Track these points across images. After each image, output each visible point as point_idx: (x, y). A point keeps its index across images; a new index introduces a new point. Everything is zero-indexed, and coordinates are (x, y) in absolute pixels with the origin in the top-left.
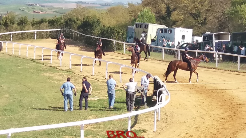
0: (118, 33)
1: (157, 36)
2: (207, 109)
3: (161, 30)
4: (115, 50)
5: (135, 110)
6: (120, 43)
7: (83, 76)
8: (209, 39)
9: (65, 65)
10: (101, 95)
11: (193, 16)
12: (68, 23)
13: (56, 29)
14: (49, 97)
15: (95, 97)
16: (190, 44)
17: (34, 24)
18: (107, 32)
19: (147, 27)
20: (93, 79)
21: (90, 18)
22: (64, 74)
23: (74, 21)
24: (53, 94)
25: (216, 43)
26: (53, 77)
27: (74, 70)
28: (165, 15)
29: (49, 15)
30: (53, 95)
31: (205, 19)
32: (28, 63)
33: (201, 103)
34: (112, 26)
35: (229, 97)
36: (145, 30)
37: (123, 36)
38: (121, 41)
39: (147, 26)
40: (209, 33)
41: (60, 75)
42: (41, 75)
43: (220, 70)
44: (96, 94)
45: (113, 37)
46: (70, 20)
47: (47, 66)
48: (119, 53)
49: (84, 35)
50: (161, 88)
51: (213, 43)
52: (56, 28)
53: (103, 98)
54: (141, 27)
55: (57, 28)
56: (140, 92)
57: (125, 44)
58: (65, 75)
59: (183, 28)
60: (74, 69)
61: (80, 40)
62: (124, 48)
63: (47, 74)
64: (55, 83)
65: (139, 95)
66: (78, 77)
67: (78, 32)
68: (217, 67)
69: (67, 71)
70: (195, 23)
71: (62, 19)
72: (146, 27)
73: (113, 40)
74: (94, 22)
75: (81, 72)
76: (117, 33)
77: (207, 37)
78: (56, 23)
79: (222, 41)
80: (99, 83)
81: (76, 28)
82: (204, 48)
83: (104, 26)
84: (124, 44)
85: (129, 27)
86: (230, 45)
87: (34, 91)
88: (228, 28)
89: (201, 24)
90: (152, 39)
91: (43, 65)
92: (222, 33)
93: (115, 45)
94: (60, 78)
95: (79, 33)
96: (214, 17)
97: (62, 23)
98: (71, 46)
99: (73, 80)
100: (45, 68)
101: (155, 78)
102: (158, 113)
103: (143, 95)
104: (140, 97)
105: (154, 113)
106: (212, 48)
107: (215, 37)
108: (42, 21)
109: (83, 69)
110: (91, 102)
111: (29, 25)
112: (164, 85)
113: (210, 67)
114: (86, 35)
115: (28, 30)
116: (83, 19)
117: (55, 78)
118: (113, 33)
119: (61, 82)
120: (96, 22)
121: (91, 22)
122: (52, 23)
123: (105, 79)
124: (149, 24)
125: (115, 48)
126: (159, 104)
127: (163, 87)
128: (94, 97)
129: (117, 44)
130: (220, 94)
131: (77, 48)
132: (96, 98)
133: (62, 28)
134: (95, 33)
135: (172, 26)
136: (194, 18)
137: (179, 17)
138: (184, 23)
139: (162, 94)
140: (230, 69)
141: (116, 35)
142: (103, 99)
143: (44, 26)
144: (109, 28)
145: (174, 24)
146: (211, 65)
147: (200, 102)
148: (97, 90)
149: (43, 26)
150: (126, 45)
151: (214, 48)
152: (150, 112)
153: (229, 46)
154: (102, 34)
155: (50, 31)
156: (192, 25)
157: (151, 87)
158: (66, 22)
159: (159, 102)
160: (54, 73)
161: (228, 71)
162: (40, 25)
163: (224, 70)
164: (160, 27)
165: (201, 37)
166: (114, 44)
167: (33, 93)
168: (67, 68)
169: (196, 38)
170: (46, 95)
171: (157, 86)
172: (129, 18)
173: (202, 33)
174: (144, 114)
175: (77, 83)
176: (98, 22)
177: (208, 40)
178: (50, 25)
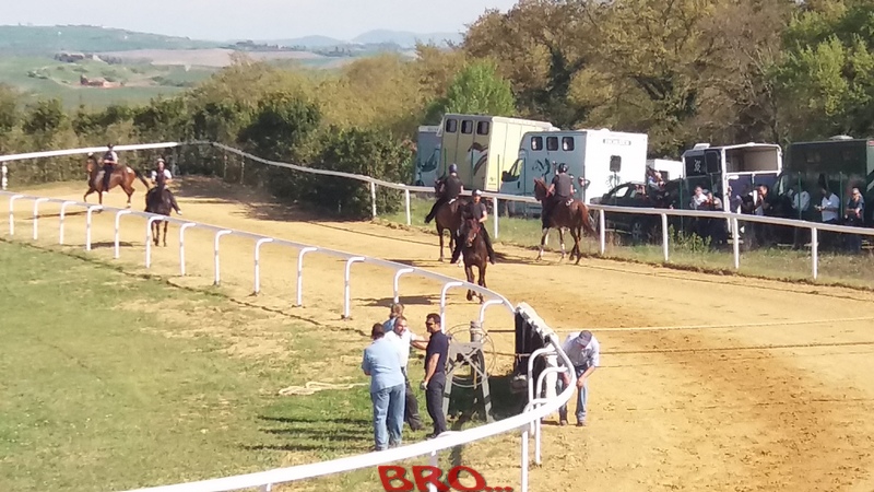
0: (385, 151)
1: (521, 162)
2: (706, 421)
3: (538, 138)
4: (375, 213)
5: (452, 430)
6: (390, 189)
7: (264, 308)
8: (706, 170)
9: (198, 272)
10: (330, 375)
11: (647, 88)
12: (207, 118)
13: (162, 142)
14: (143, 389)
15: (308, 384)
16: (640, 187)
17: (84, 124)
18: (346, 150)
19: (484, 130)
20: (299, 318)
21: (283, 99)
22: (194, 302)
23: (227, 114)
24: (157, 375)
25: (731, 182)
26: (154, 314)
27: (231, 287)
28: (549, 85)
29: (138, 93)
30: (157, 380)
31: (691, 96)
32: (64, 267)
33: (687, 398)
34: (362, 130)
35: (783, 373)
36: (480, 139)
37: (401, 162)
38: (394, 181)
39: (485, 125)
40: (707, 146)
41: (180, 307)
42: (113, 309)
43: (748, 279)
44: (310, 372)
45: (365, 166)
46: (212, 108)
47: (133, 275)
48: (389, 225)
49: (264, 161)
50: (542, 346)
51: (721, 182)
52: (162, 138)
53: (335, 387)
54: (463, 131)
55: (167, 141)
56: (466, 363)
57: (411, 192)
58: (199, 306)
59: (614, 129)
60: (229, 284)
61: (251, 182)
62: (405, 207)
63: (134, 306)
64: (162, 336)
65: (465, 373)
66: (246, 312)
67: (240, 152)
68: (737, 267)
69: (207, 293)
70: (656, 111)
71: (182, 107)
72: (483, 128)
73: (367, 178)
74: (300, 116)
75: (254, 294)
76: (379, 154)
77: (698, 162)
78: (164, 119)
79: (754, 173)
80: (321, 333)
81: (234, 137)
82: (691, 201)
83: (334, 129)
84: (407, 192)
85: (423, 129)
86: (781, 188)
87: (90, 366)
88: (773, 127)
89: (677, 113)
90: (504, 173)
91: (117, 273)
92: (751, 144)
93: (374, 196)
94: (181, 317)
95: (243, 154)
96: (722, 87)
97: (184, 123)
98: (218, 202)
99: (229, 323)
100: (125, 282)
101: (521, 312)
102: (534, 437)
103: (478, 374)
104: (469, 379)
105: (521, 436)
106: (717, 201)
107: (727, 161)
108: (112, 116)
109: (260, 286)
110: (293, 401)
111: (67, 129)
112: (553, 338)
113: (714, 266)
114: (270, 162)
115: (62, 146)
116: (260, 104)
117: (162, 317)
118: (367, 152)
119: (184, 333)
120: (305, 116)
121: (285, 114)
122: (148, 121)
123: (343, 317)
124: (494, 118)
125: (374, 206)
126: (535, 406)
127: (551, 345)
128: (303, 383)
129: (383, 191)
130: (751, 366)
131: (239, 207)
132: (312, 388)
133: (182, 140)
134: (302, 154)
135: (572, 123)
136: (651, 92)
137: (599, 92)
138: (617, 113)
139: (545, 368)
140: (784, 275)
141: (379, 158)
142: (338, 391)
143: (120, 132)
144: (351, 134)
145: (582, 118)
146: (717, 261)
147: (680, 394)
148: (312, 357)
149: (115, 133)
150: (414, 195)
151: (726, 199)
152: (507, 433)
153: (779, 191)
154: (328, 158)
155: (142, 152)
156: (643, 118)
157: (508, 344)
158: (199, 118)
159: (535, 397)
160: (159, 299)
161: (778, 280)
162: (105, 131)
163: (763, 278)
164: (532, 129)
165: (678, 163)
166: (370, 192)
167: (85, 373)
168: (206, 282)
169: (660, 165)
170: (132, 380)
171: (527, 338)
172: (419, 98)
173: (682, 149)
174: (483, 441)
175: (242, 335)
176: (312, 116)
177: (703, 172)
178: (141, 130)
